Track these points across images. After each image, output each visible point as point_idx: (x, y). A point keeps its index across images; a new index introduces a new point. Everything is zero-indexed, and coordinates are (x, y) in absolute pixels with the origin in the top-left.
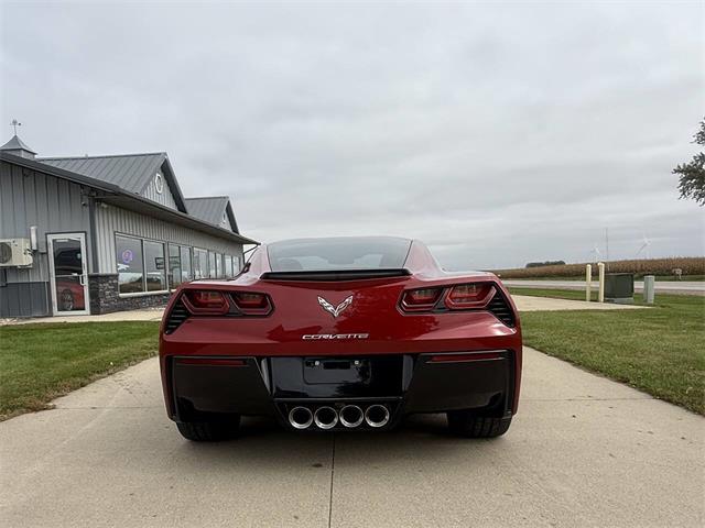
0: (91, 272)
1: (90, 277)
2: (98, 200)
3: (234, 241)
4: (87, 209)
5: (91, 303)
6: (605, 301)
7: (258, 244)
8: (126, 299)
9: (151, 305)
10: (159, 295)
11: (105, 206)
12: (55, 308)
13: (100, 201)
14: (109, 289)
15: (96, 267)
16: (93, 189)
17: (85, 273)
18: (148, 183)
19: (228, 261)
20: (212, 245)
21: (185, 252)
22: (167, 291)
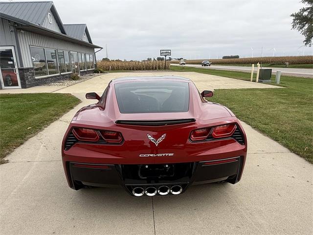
0: (20, 67)
1: (19, 69)
2: (18, 29)
3: (90, 47)
4: (13, 34)
5: (21, 83)
6: (259, 82)
7: (102, 48)
8: (39, 79)
9: (51, 82)
10: (55, 77)
11: (23, 32)
12: (3, 85)
13: (20, 29)
14: (29, 75)
15: (22, 64)
16: (15, 23)
17: (16, 67)
18: (44, 18)
19: (88, 56)
20: (79, 49)
21: (66, 54)
22: (59, 74)
